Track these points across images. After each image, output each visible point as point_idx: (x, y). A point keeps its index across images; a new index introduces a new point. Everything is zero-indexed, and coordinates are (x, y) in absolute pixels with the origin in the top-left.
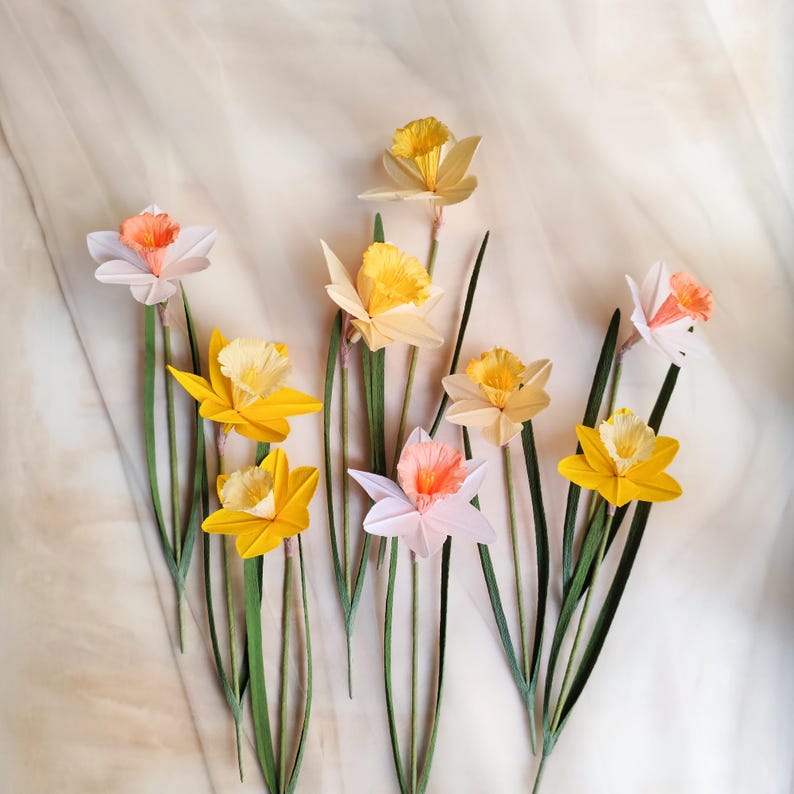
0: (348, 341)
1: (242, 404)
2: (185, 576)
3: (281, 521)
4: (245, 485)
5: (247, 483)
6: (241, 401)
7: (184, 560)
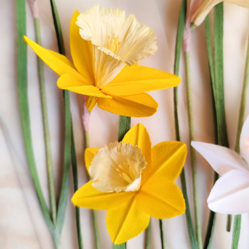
0: (192, 24)
1: (103, 80)
2: (60, 232)
3: (145, 194)
4: (112, 160)
5: (115, 158)
6: (102, 75)
7: (59, 219)
